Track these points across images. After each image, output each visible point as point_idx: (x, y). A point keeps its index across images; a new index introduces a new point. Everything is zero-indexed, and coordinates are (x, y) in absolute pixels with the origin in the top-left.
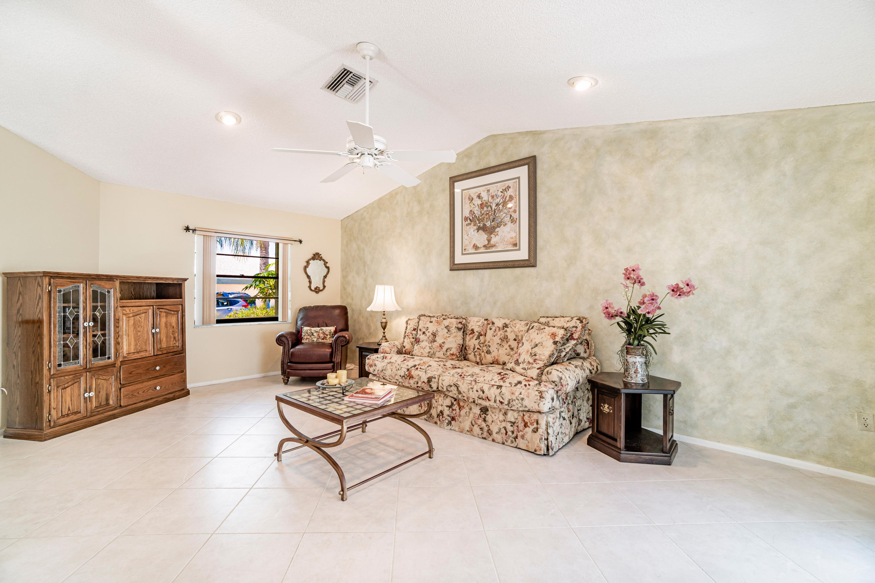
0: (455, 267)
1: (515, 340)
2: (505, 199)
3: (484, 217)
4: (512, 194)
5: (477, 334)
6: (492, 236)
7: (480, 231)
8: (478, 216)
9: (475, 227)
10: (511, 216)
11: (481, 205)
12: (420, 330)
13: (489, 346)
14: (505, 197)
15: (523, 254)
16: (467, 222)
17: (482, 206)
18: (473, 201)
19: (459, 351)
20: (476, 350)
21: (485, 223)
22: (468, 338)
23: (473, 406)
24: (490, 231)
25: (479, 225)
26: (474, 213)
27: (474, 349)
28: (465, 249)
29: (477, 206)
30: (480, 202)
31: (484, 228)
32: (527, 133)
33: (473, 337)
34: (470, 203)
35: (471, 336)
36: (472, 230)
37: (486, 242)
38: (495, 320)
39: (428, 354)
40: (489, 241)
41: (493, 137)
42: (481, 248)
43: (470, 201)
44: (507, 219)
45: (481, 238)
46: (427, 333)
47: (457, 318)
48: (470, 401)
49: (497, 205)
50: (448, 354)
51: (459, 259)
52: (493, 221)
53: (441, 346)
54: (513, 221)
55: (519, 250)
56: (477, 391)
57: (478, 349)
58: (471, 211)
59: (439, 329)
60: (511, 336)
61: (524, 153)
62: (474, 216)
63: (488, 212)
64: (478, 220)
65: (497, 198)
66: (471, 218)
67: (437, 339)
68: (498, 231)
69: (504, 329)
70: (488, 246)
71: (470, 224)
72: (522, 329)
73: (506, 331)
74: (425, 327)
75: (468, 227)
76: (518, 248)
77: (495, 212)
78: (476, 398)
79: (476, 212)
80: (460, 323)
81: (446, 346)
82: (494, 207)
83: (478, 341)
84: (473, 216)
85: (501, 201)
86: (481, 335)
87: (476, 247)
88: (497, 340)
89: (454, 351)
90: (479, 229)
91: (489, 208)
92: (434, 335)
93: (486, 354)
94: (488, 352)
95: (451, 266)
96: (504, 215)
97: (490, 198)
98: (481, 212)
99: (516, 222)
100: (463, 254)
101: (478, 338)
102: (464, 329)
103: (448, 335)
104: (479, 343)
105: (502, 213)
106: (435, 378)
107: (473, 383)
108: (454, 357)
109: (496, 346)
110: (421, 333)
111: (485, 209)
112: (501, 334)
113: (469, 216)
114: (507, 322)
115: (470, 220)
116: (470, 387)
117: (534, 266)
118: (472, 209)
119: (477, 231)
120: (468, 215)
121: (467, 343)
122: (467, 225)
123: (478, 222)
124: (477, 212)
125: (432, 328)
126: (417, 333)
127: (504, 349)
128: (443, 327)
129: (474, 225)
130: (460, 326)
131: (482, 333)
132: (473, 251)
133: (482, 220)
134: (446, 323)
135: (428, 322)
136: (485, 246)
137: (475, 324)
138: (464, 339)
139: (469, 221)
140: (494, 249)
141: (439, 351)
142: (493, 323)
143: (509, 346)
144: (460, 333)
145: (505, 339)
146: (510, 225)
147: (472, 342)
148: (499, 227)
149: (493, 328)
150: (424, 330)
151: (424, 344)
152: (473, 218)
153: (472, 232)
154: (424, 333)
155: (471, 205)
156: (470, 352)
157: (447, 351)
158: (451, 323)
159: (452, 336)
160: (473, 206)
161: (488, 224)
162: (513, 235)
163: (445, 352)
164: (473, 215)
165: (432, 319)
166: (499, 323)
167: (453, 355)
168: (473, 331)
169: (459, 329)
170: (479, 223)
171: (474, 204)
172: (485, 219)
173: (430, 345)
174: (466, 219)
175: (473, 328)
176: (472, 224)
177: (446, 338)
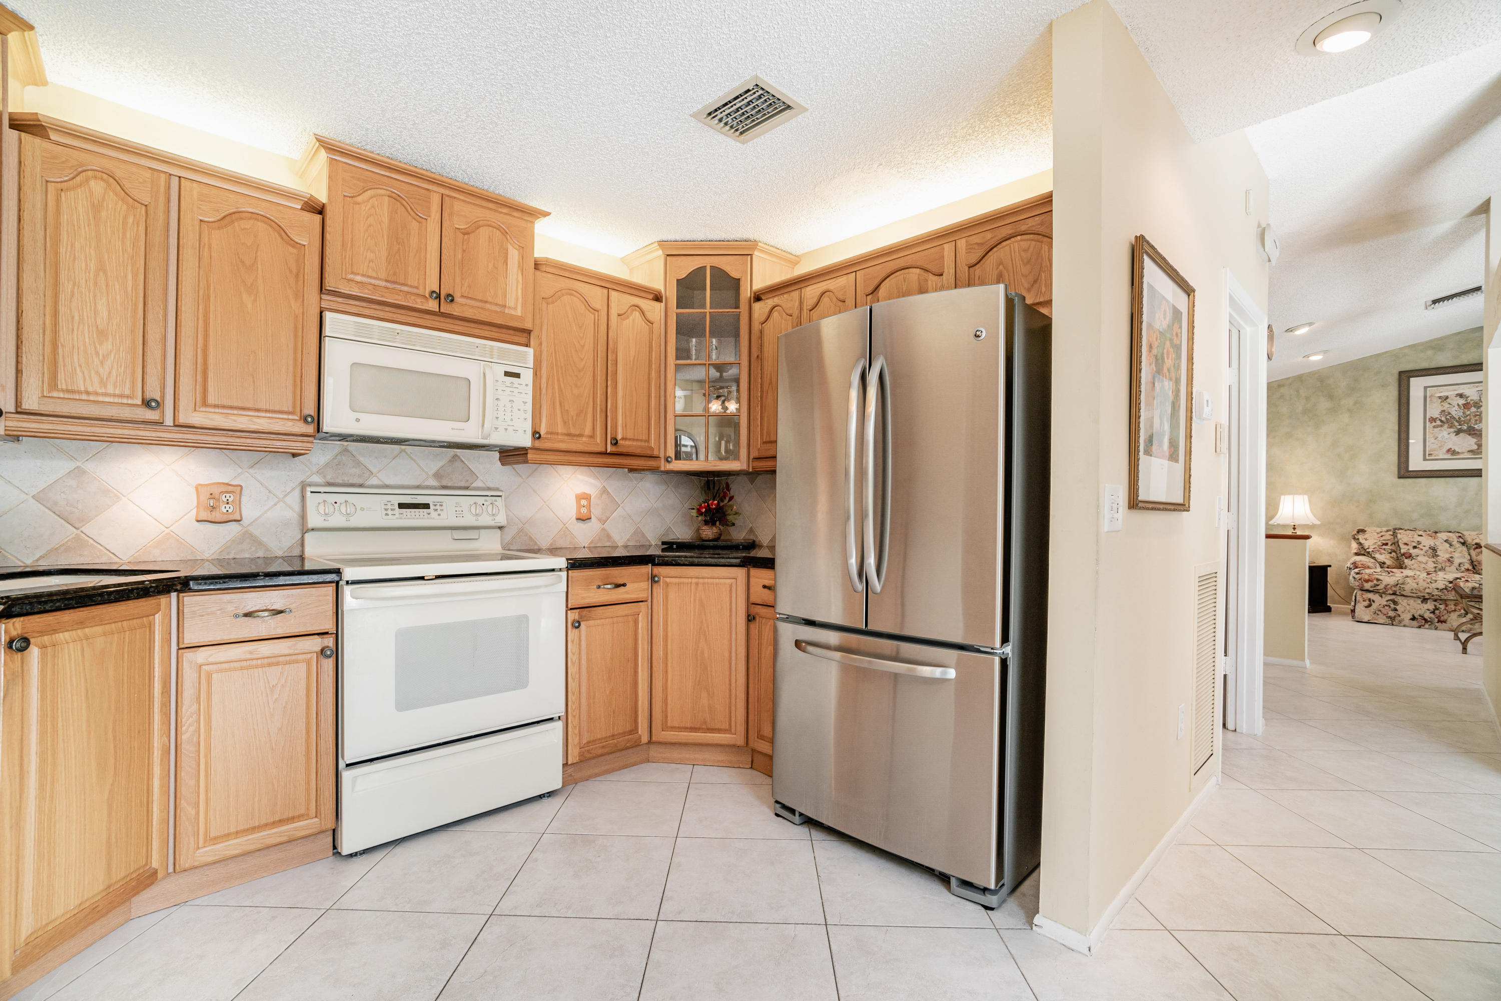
0: (1406, 474)
3: (1471, 419)
7: (1461, 435)
8: (1457, 418)
11: (1464, 405)
16: (1434, 424)
17: (1466, 406)
18: (1448, 401)
21: (1472, 425)
25: (1459, 427)
26: (1449, 413)
28: (1430, 455)
29: (1457, 407)
30: (1462, 402)
31: (1469, 433)
34: (1442, 402)
36: (1444, 433)
37: (1475, 447)
39: (1434, 570)
42: (1462, 452)
43: (1440, 400)
45: (1463, 442)
50: (1463, 569)
51: (1417, 465)
58: (1443, 411)
62: (1451, 417)
63: (1478, 414)
64: (1458, 421)
66: (1443, 419)
67: (1438, 553)
71: (1441, 426)
75: (1437, 430)
79: (1453, 413)
81: (1457, 561)
84: (1448, 417)
90: (1458, 433)
92: (1434, 550)
95: (1401, 473)
98: (1463, 413)
100: (1424, 457)
111: (1471, 409)
113: (1438, 416)
115: (1441, 421)
118: (1444, 408)
119: (1455, 434)
120: (1436, 414)
122: (1434, 427)
123: (1457, 424)
124: (1456, 412)
125: (1427, 542)
129: (1451, 427)
133: (1465, 422)
134: (1443, 536)
136: (1468, 451)
139: (1438, 423)
141: (1450, 566)
151: (1421, 559)
152: (1446, 419)
153: (1445, 435)
155: (1445, 404)
160: (1449, 406)
163: (1458, 567)
164: (1447, 415)
170: (1460, 425)
171: (1449, 404)
172: (1470, 422)
173: (1434, 560)
174: (1433, 420)
176: (1446, 426)
177: (1451, 552)
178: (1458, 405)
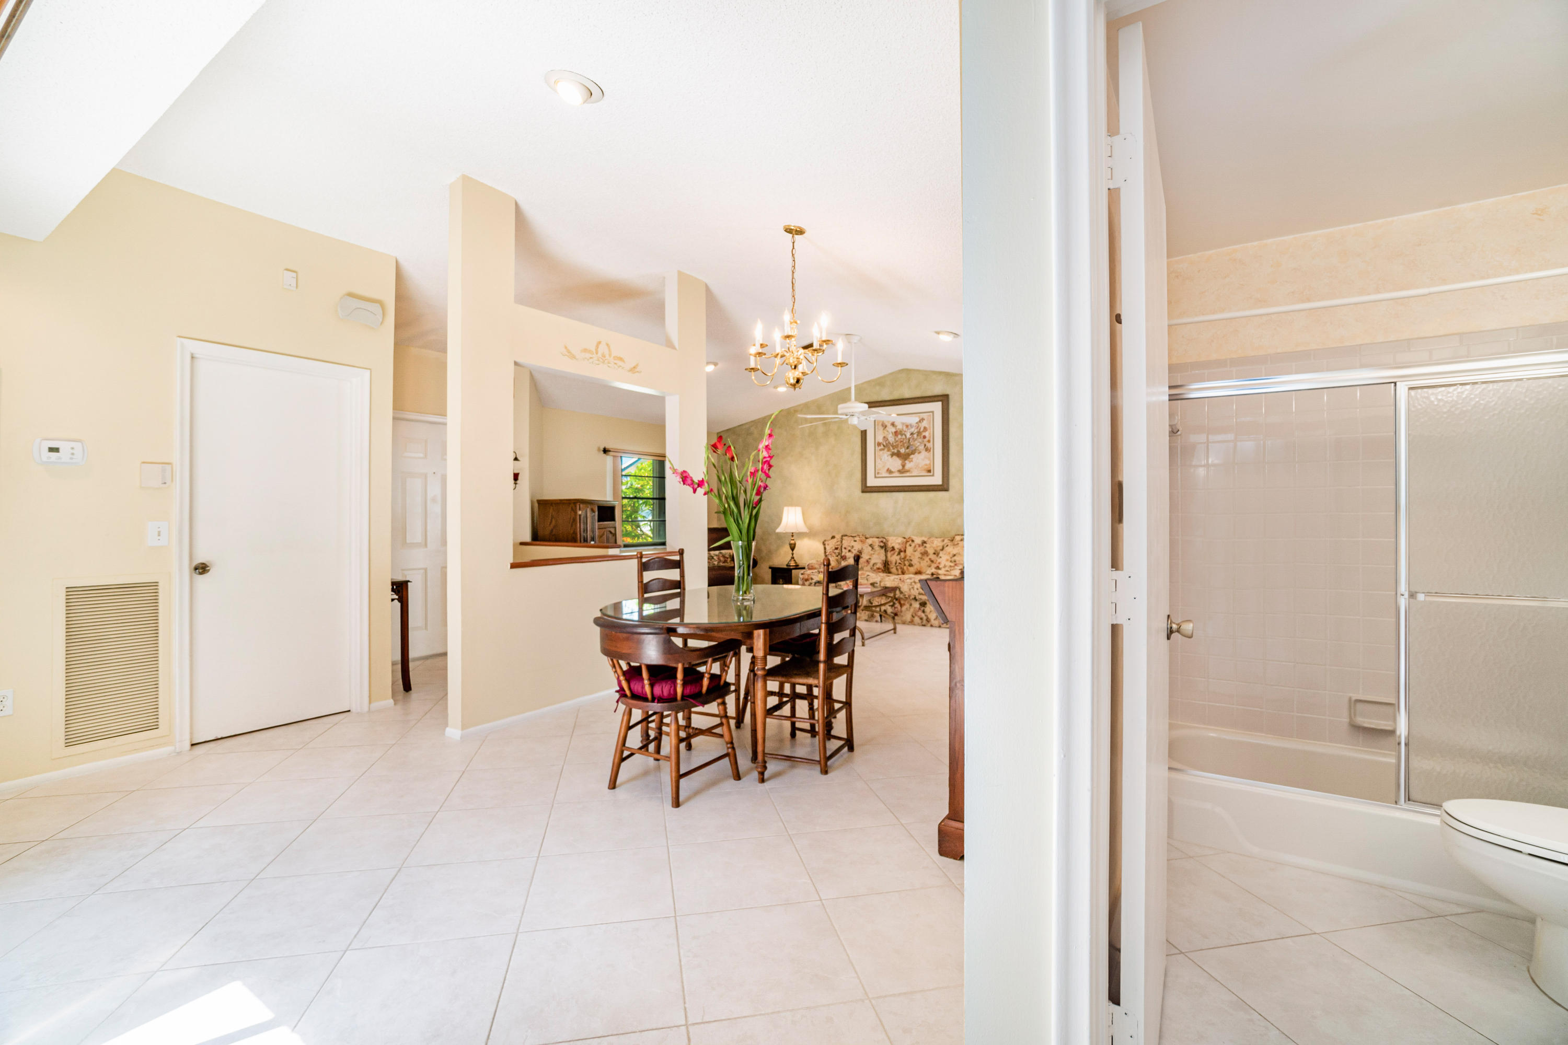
0: (866, 489)
1: (934, 554)
2: (920, 429)
3: (898, 444)
4: (927, 426)
5: (898, 550)
6: (907, 462)
7: (894, 457)
8: (891, 442)
9: (889, 453)
10: (925, 445)
12: (845, 548)
13: (911, 560)
14: (919, 428)
15: (937, 480)
16: (880, 448)
17: (896, 433)
18: (887, 428)
19: (883, 565)
20: (897, 564)
21: (899, 450)
22: (889, 554)
23: (913, 602)
24: (905, 457)
25: (893, 451)
26: (888, 439)
27: (896, 564)
28: (878, 473)
30: (893, 430)
31: (898, 455)
32: (940, 373)
33: (894, 554)
34: (884, 429)
35: (892, 552)
36: (885, 455)
37: (901, 468)
38: (914, 538)
40: (903, 466)
41: (907, 371)
42: (895, 472)
44: (922, 447)
45: (896, 463)
46: (853, 550)
47: (878, 538)
48: (911, 598)
49: (912, 434)
50: (875, 568)
51: (871, 482)
52: (908, 448)
53: (867, 561)
54: (927, 450)
55: (933, 475)
56: (917, 589)
57: (900, 563)
58: (884, 437)
59: (864, 548)
60: (931, 551)
61: (938, 390)
62: (888, 442)
63: (902, 440)
64: (892, 446)
65: (912, 428)
66: (885, 444)
68: (912, 458)
69: (923, 545)
70: (903, 471)
71: (883, 450)
72: (939, 544)
73: (925, 547)
74: (849, 546)
75: (881, 452)
76: (931, 474)
77: (909, 440)
78: (917, 595)
79: (890, 439)
80: (882, 542)
81: (872, 562)
82: (908, 436)
83: (899, 557)
85: (916, 431)
86: (902, 551)
87: (889, 471)
88: (918, 554)
89: (880, 565)
90: (893, 454)
91: (904, 437)
93: (909, 567)
94: (911, 565)
95: (863, 488)
96: (918, 444)
97: (905, 428)
98: (895, 439)
99: (930, 451)
100: (875, 477)
101: (899, 554)
102: (884, 547)
103: (872, 552)
104: (900, 559)
105: (916, 442)
106: (877, 583)
107: (913, 584)
108: (880, 571)
109: (918, 560)
110: (847, 551)
111: (900, 436)
112: (921, 549)
113: (882, 442)
114: (925, 539)
115: (884, 446)
116: (911, 587)
117: (947, 490)
118: (885, 435)
119: (890, 456)
121: (889, 558)
122: (881, 450)
123: (891, 448)
124: (891, 439)
126: (842, 552)
127: (925, 561)
128: (867, 545)
129: (888, 451)
130: (882, 544)
131: (902, 549)
132: (888, 475)
133: (896, 446)
134: (870, 541)
135: (852, 541)
136: (899, 471)
137: (895, 542)
138: (886, 557)
139: (882, 447)
140: (908, 474)
141: (867, 566)
142: (913, 541)
143: (930, 559)
144: (883, 551)
145: (925, 553)
146: (924, 453)
147: (894, 558)
148: (914, 454)
149: (913, 545)
150: (849, 548)
152: (887, 444)
153: (886, 458)
154: (849, 551)
155: (885, 432)
156: (892, 566)
157: (873, 565)
158: (873, 542)
159: (877, 553)
160: (887, 433)
161: (902, 451)
162: (927, 462)
164: (886, 441)
165: (856, 539)
166: (918, 541)
167: (879, 569)
168: (893, 549)
169: (882, 547)
170: (893, 449)
171: (887, 431)
172: (899, 446)
174: (879, 444)
175: (893, 545)
176: (886, 450)
177: (871, 554)
178: (892, 433)
